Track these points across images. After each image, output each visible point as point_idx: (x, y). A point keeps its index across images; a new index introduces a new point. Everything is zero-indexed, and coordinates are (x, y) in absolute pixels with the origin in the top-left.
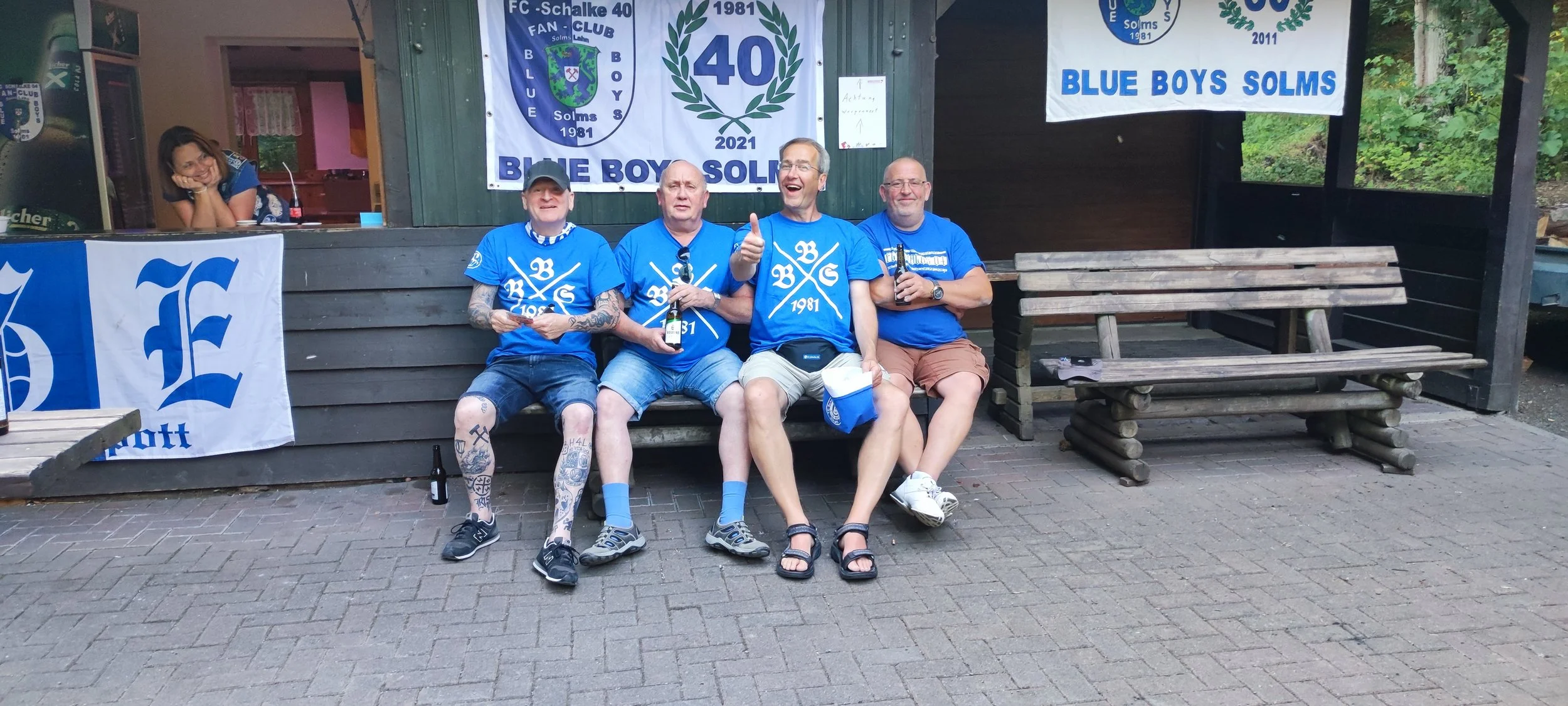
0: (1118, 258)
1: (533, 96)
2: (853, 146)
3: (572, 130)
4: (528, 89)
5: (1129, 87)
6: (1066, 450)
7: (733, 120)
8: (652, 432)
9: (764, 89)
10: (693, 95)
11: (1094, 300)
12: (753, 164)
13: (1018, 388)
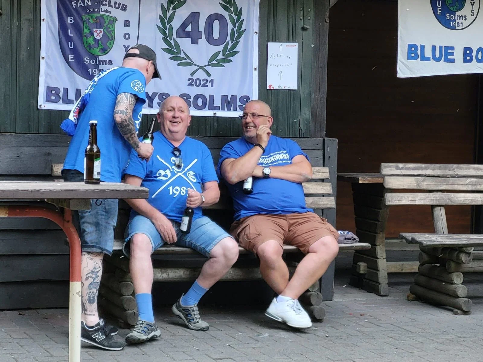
0: (445, 169)
1: (72, 47)
2: (276, 88)
3: (95, 71)
4: (69, 42)
5: (450, 57)
6: (412, 300)
7: (200, 67)
8: (161, 271)
9: (220, 48)
10: (175, 50)
11: (432, 196)
12: (212, 97)
13: (377, 260)
